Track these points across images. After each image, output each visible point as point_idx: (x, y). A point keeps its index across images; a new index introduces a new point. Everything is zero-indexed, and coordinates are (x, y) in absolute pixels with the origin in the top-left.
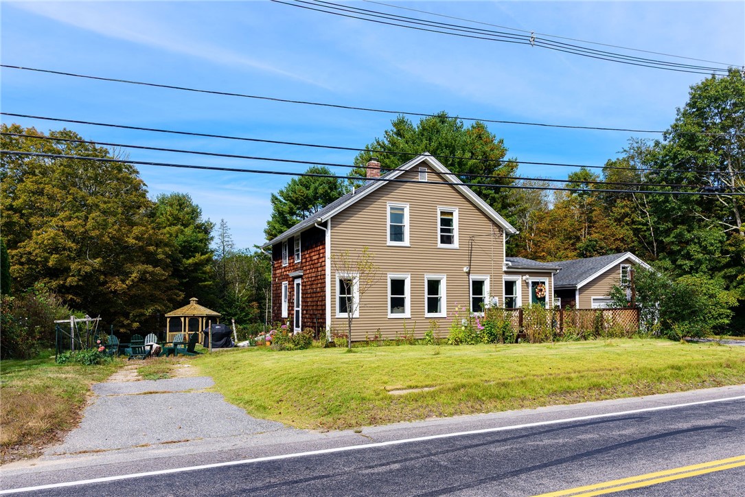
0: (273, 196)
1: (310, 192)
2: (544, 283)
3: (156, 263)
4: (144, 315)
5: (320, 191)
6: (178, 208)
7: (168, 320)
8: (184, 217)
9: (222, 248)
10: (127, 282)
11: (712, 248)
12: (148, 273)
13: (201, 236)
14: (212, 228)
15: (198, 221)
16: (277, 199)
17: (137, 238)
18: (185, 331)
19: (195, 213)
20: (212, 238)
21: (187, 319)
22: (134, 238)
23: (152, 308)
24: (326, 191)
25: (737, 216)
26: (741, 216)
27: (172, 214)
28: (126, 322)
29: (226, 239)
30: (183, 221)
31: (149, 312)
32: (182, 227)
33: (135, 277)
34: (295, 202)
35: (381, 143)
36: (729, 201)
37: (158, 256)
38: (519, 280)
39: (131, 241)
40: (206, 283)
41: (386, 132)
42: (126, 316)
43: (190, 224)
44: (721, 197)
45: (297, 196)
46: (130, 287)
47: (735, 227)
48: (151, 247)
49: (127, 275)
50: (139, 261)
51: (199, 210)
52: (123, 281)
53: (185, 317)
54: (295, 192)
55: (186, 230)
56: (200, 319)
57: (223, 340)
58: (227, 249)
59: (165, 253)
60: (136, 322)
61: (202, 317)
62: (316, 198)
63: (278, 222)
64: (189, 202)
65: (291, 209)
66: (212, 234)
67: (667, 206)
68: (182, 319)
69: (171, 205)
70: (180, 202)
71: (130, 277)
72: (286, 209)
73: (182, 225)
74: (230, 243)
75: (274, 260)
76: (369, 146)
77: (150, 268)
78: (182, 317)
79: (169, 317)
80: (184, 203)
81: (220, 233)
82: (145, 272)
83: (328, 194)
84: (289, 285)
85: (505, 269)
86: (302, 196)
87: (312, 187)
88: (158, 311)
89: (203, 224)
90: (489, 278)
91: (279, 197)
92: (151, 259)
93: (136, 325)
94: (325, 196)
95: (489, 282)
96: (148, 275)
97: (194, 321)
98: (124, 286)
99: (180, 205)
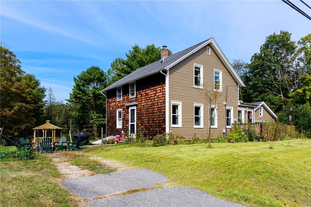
0: (74, 78)
1: (92, 77)
2: (251, 112)
3: (27, 102)
4: (20, 128)
5: (97, 76)
6: (29, 80)
7: (35, 131)
8: (32, 85)
9: (50, 100)
10: (12, 111)
11: (275, 103)
12: (23, 107)
13: (40, 94)
14: (45, 91)
15: (39, 87)
16: (76, 79)
17: (17, 88)
18: (45, 136)
19: (37, 83)
20: (45, 95)
21: (46, 131)
22: (15, 88)
23: (25, 125)
24: (99, 77)
25: (281, 91)
26: (282, 91)
27: (26, 83)
28: (11, 132)
29: (52, 96)
30: (32, 86)
31: (23, 127)
32: (32, 89)
33: (17, 109)
34: (85, 81)
35: (128, 55)
36: (278, 85)
37: (27, 99)
38: (243, 110)
39: (14, 90)
40: (43, 115)
41: (130, 51)
42: (11, 128)
43: (35, 88)
44: (275, 83)
45: (86, 78)
46: (13, 114)
47: (280, 95)
48: (24, 94)
49: (11, 107)
50: (18, 100)
51: (39, 82)
52: (10, 111)
53: (45, 130)
54: (85, 77)
55: (33, 91)
56: (53, 131)
57: (85, 141)
58: (52, 101)
59: (31, 98)
60: (17, 132)
61: (54, 130)
62: (94, 80)
63: (77, 89)
64: (34, 78)
65: (84, 84)
66: (46, 93)
67: (258, 86)
68: (43, 131)
69: (26, 79)
70: (30, 78)
71: (14, 109)
72: (81, 84)
73: (32, 88)
74: (54, 98)
75: (108, 98)
76: (117, 59)
77: (24, 105)
78: (43, 129)
79: (35, 130)
80: (32, 78)
81: (48, 93)
82: (22, 106)
83: (100, 78)
84: (123, 110)
85: (239, 104)
86: (88, 78)
87: (93, 75)
88: (28, 126)
89: (41, 89)
90: (233, 108)
91: (77, 78)
92: (24, 100)
93: (16, 133)
94: (99, 79)
95: (233, 110)
96: (23, 108)
97: (49, 132)
98: (11, 113)
99: (30, 79)
